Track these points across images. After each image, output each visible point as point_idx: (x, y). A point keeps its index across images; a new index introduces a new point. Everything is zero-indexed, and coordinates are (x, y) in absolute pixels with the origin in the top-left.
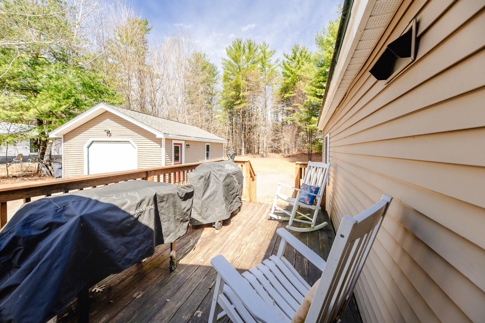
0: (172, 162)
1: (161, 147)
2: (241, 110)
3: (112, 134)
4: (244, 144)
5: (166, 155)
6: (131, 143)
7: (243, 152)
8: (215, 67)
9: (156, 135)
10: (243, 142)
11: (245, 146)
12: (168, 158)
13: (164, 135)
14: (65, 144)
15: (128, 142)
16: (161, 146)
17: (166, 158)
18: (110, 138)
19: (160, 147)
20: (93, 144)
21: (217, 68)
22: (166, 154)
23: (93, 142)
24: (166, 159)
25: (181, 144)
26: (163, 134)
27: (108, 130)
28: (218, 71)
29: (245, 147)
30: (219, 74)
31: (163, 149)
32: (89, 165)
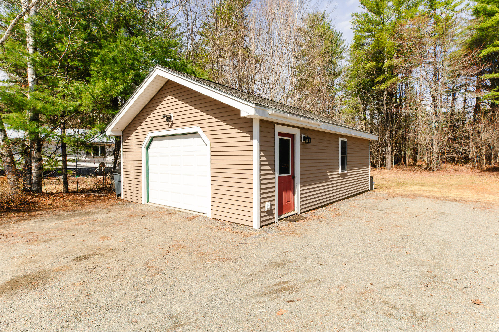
0: (273, 174)
1: (251, 140)
2: (386, 93)
3: (174, 122)
4: (390, 148)
5: (261, 156)
6: (200, 137)
7: (389, 161)
8: (339, 34)
9: (239, 111)
10: (389, 144)
11: (392, 152)
12: (267, 163)
13: (256, 110)
14: (124, 144)
15: (196, 134)
16: (251, 137)
17: (262, 163)
18: (172, 129)
19: (248, 139)
20: (154, 143)
21: (341, 36)
22: (262, 154)
23: (152, 139)
24: (261, 166)
25: (293, 136)
26: (254, 106)
27: (168, 116)
28: (343, 39)
29: (392, 154)
30: (344, 44)
31: (256, 143)
32: (148, 178)
